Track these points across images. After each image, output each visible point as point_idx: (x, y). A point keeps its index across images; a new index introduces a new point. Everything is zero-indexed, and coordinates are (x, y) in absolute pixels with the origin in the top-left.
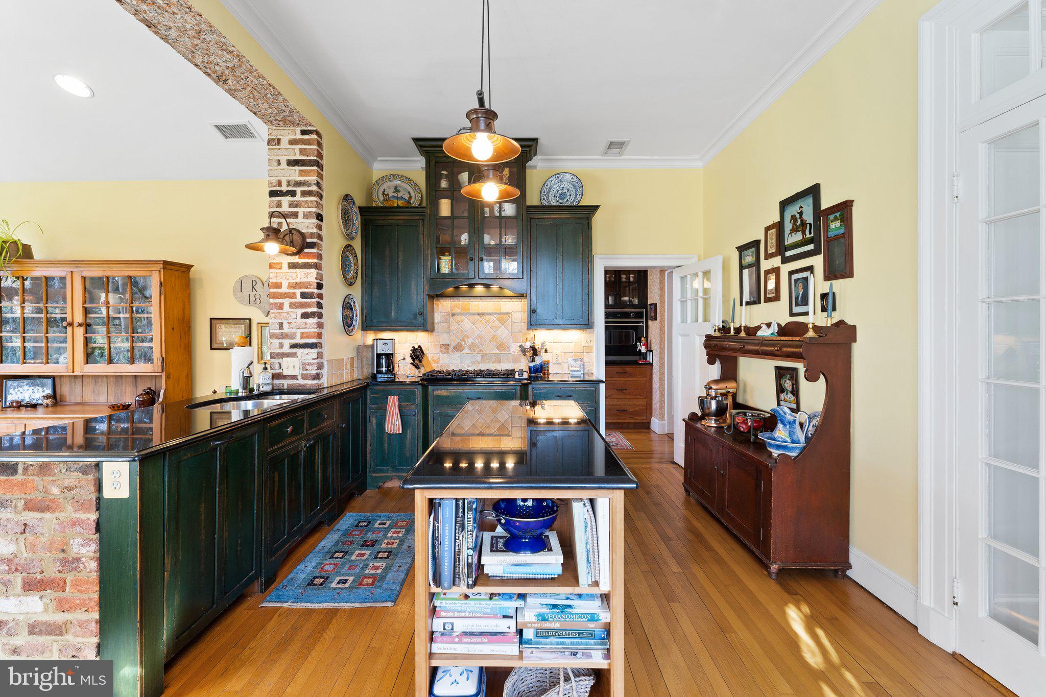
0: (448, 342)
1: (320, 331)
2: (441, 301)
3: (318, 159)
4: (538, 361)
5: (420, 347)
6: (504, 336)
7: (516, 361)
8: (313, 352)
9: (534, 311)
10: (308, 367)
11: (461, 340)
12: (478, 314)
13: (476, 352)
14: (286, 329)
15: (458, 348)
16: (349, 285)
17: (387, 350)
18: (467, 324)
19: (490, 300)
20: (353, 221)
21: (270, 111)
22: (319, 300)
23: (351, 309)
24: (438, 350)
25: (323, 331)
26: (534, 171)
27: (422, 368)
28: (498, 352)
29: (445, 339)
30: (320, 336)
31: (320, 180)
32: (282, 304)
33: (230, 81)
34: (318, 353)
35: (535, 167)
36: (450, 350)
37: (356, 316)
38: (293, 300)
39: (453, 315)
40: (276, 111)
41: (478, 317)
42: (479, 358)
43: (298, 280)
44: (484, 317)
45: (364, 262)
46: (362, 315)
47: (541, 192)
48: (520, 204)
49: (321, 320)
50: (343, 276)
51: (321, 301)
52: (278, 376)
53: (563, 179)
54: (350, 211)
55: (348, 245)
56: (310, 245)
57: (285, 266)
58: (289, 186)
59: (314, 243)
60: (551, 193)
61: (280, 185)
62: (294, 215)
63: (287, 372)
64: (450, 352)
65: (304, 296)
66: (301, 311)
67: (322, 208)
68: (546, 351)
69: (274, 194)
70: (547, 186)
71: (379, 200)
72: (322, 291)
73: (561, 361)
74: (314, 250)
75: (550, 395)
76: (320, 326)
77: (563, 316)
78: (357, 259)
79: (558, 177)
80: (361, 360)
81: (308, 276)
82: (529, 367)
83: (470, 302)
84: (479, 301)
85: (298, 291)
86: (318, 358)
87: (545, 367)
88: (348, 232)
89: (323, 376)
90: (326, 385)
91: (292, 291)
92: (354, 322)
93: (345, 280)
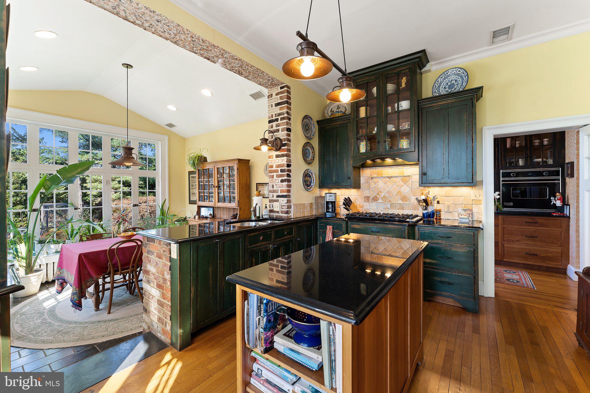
0: (369, 195)
1: (289, 189)
2: (365, 170)
3: (288, 100)
4: (430, 209)
5: (349, 198)
6: (407, 191)
7: (415, 209)
8: (285, 199)
9: (424, 174)
10: (283, 207)
11: (377, 194)
12: (388, 177)
13: (387, 202)
14: (275, 188)
15: (375, 199)
16: (308, 164)
17: (332, 199)
18: (381, 184)
19: (396, 168)
20: (312, 129)
21: (264, 81)
22: (288, 173)
23: (310, 177)
24: (363, 200)
25: (291, 189)
26: (429, 73)
27: (351, 211)
28: (402, 202)
29: (367, 193)
30: (289, 191)
31: (288, 111)
32: (273, 176)
33: (243, 73)
34: (287, 200)
35: (429, 71)
36: (370, 200)
37: (313, 181)
38: (278, 174)
39: (372, 178)
40: (267, 81)
41: (388, 179)
42: (389, 206)
43: (279, 163)
44: (392, 179)
45: (320, 151)
46: (319, 180)
47: (433, 87)
48: (414, 100)
49: (290, 183)
50: (304, 159)
51: (290, 173)
52: (271, 211)
53: (451, 73)
54: (310, 124)
55: (308, 142)
56: (285, 145)
57: (274, 156)
58: (275, 116)
59: (285, 144)
60: (441, 87)
61: (272, 117)
62: (278, 131)
63: (275, 209)
64: (370, 202)
65: (282, 171)
66: (280, 179)
67: (290, 125)
68: (438, 202)
69: (270, 122)
70: (438, 82)
71: (328, 115)
72: (290, 168)
73: (451, 210)
74: (286, 147)
75: (432, 235)
76: (289, 186)
77: (449, 176)
78: (314, 149)
79: (447, 73)
80: (317, 203)
81: (283, 161)
82: (423, 213)
83: (383, 170)
84: (389, 168)
85: (279, 169)
86: (287, 203)
87: (437, 214)
88: (307, 135)
89: (291, 212)
90: (292, 217)
91: (277, 169)
92: (312, 184)
93: (305, 162)
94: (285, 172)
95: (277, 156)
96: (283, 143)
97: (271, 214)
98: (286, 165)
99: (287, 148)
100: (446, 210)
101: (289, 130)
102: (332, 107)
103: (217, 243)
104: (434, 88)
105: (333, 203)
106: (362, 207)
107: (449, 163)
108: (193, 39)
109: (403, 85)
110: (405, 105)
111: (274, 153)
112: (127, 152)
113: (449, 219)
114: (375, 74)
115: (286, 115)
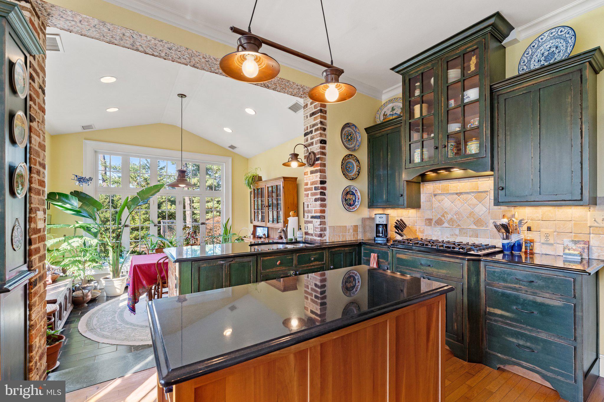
0: (431, 217)
1: (323, 208)
2: (426, 185)
3: (322, 108)
4: (514, 239)
5: (401, 220)
6: (482, 212)
7: (494, 237)
8: (319, 220)
9: (501, 188)
10: (317, 230)
11: (441, 216)
12: (457, 194)
13: (454, 227)
14: (309, 209)
15: (439, 222)
16: (351, 180)
17: (383, 221)
18: (447, 202)
19: (467, 181)
20: (357, 138)
21: (295, 91)
22: (322, 191)
23: (353, 194)
24: (424, 223)
25: (326, 209)
26: (517, 45)
27: (404, 236)
28: (475, 227)
29: (428, 215)
30: (323, 211)
31: (322, 120)
32: (308, 194)
34: (320, 222)
35: (515, 41)
36: (433, 224)
37: (358, 199)
38: (312, 192)
39: (435, 195)
41: (456, 196)
42: (457, 232)
43: (313, 180)
44: (462, 196)
45: (369, 163)
46: (368, 198)
47: (520, 63)
48: (485, 85)
49: (324, 203)
50: (344, 174)
51: (324, 191)
52: (306, 233)
53: (549, 37)
54: (354, 132)
55: (350, 155)
56: (318, 159)
57: (309, 173)
58: (310, 128)
59: (319, 158)
60: (533, 60)
61: (307, 129)
62: (312, 144)
63: (310, 231)
64: (433, 226)
65: (316, 188)
66: (314, 197)
67: (326, 136)
68: (529, 229)
69: (306, 135)
70: (527, 54)
71: (380, 119)
72: (324, 185)
74: (319, 162)
75: (506, 276)
76: (323, 206)
77: (541, 191)
78: (359, 163)
79: (542, 39)
80: (364, 227)
81: (317, 177)
82: (503, 244)
83: (450, 184)
84: (457, 182)
85: (313, 186)
86: (320, 225)
87: (527, 246)
88: (350, 146)
89: (325, 235)
90: (328, 241)
91: (311, 186)
92: (356, 203)
93: (346, 177)
94: (318, 189)
95: (312, 172)
96: (317, 157)
97: (307, 236)
98: (319, 182)
99: (321, 163)
100: (543, 241)
101: (323, 142)
102: (385, 110)
103: (222, 265)
104: (522, 64)
105: (386, 225)
106: (423, 232)
107: (541, 171)
109: (472, 68)
110: (472, 94)
111: (309, 169)
112: (181, 174)
113: (548, 254)
114: (432, 60)
115: (319, 126)
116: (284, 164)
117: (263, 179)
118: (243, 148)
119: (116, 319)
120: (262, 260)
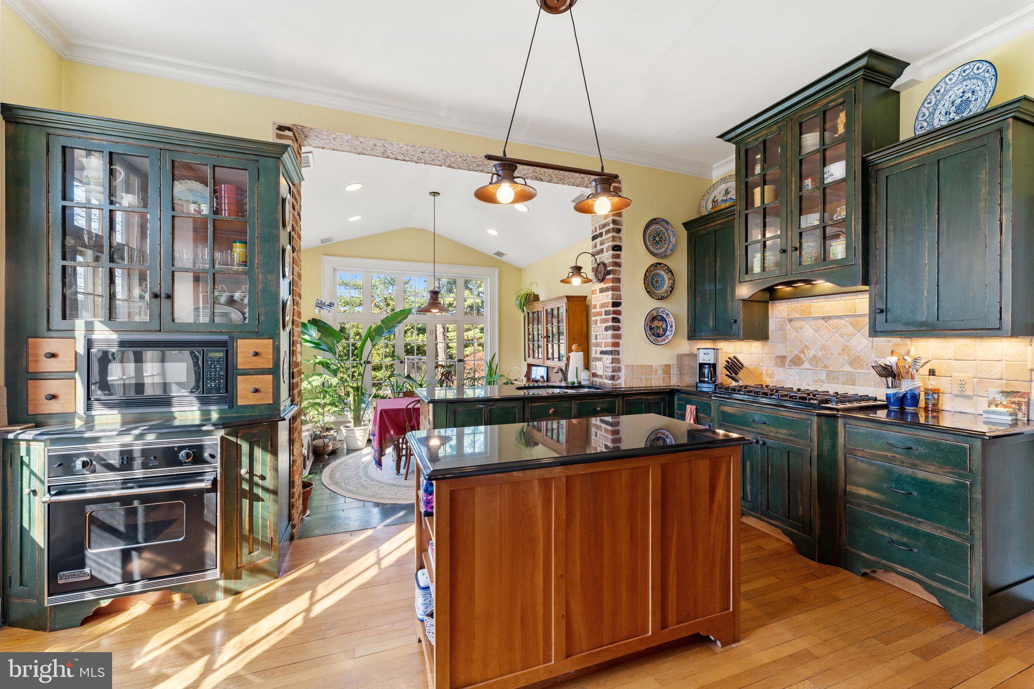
0: (785, 354)
1: (617, 341)
2: (777, 305)
4: (906, 386)
5: (735, 357)
6: (861, 347)
8: (610, 357)
9: (880, 311)
10: (608, 370)
11: (799, 352)
12: (823, 318)
13: (819, 368)
14: (598, 340)
15: (796, 362)
16: (659, 299)
17: (709, 359)
18: (808, 331)
19: (839, 299)
20: (669, 239)
22: (616, 316)
23: (663, 320)
24: (773, 363)
25: (621, 341)
26: (917, 87)
27: (740, 381)
28: (850, 369)
29: (781, 350)
30: (616, 345)
32: (597, 320)
34: (613, 359)
36: (787, 364)
37: (671, 327)
38: (602, 317)
39: (790, 320)
41: (823, 322)
42: (823, 376)
43: (604, 301)
44: (831, 322)
45: (689, 274)
46: (688, 325)
47: (917, 118)
48: (855, 157)
49: (618, 332)
50: (648, 292)
51: (619, 317)
52: (594, 375)
53: (961, 77)
54: (664, 231)
55: (657, 264)
56: (609, 273)
57: (598, 292)
58: (600, 229)
59: (610, 270)
60: (938, 112)
61: (596, 231)
62: (602, 251)
63: (600, 372)
64: (787, 367)
65: (607, 313)
66: (605, 325)
67: (620, 239)
68: (932, 373)
69: (594, 238)
70: (929, 103)
71: (707, 208)
72: (618, 308)
73: (969, 392)
74: (610, 276)
75: (873, 439)
76: (618, 337)
77: (940, 315)
78: (672, 274)
79: (950, 80)
80: (680, 367)
81: (608, 297)
82: (887, 394)
83: (812, 304)
84: (824, 300)
85: (603, 310)
86: (612, 363)
87: (928, 399)
88: (659, 251)
89: (619, 378)
90: (623, 386)
91: (601, 310)
92: (668, 333)
93: (651, 296)
94: (609, 314)
95: (602, 291)
96: (608, 269)
97: (595, 379)
98: (611, 304)
99: (613, 278)
100: (954, 392)
101: (617, 248)
102: (715, 193)
103: (481, 409)
104: (920, 119)
105: (714, 366)
106: (771, 376)
107: (940, 285)
108: (464, 158)
109: (841, 130)
110: (836, 171)
111: (599, 286)
112: (433, 296)
113: (963, 411)
114: (777, 122)
115: (611, 226)
116: (562, 281)
117: (541, 299)
118: (513, 255)
119: (361, 474)
120: (531, 406)
